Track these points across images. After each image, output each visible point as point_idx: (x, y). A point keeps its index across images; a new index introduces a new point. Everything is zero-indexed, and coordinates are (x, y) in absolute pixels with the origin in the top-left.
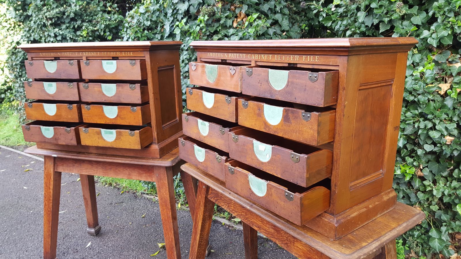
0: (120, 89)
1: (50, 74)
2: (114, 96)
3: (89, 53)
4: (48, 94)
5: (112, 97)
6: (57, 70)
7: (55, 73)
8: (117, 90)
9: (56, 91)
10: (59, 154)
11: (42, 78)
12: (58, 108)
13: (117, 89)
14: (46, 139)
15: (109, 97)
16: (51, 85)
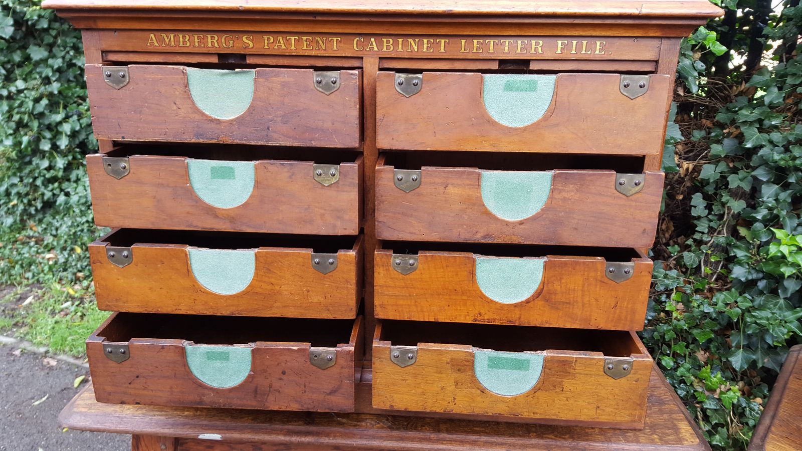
0: (570, 192)
1: (213, 125)
2: (534, 219)
3: (396, 44)
4: (211, 211)
5: (521, 223)
6: (252, 109)
7: (240, 120)
8: (551, 198)
9: (251, 197)
10: (228, 429)
11: (170, 140)
12: (261, 265)
13: (552, 190)
14: (206, 391)
15: (507, 224)
16: (229, 174)
